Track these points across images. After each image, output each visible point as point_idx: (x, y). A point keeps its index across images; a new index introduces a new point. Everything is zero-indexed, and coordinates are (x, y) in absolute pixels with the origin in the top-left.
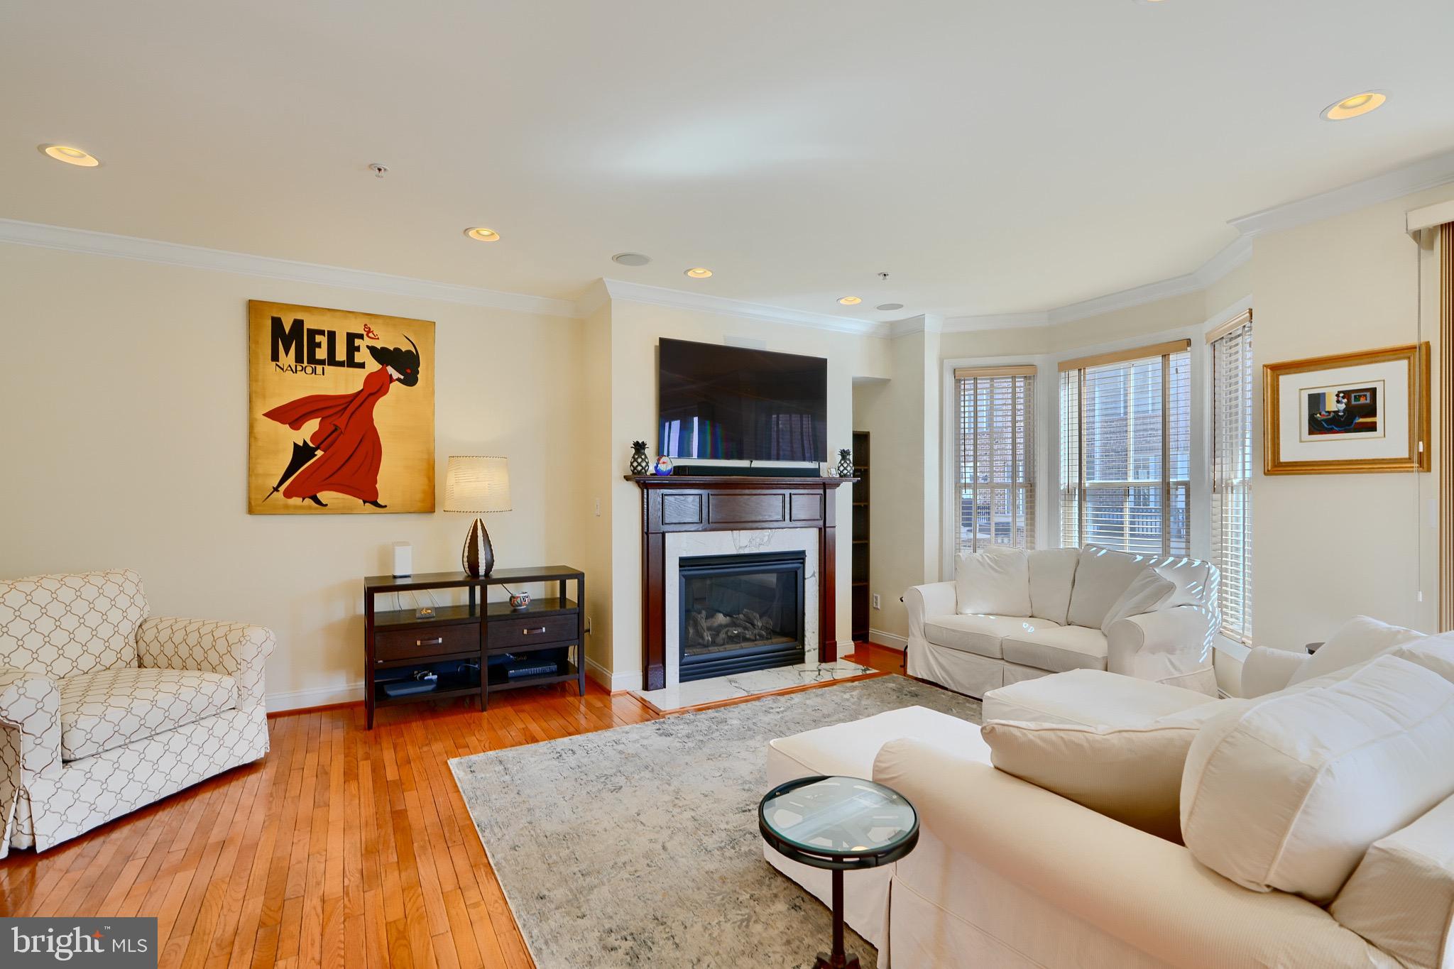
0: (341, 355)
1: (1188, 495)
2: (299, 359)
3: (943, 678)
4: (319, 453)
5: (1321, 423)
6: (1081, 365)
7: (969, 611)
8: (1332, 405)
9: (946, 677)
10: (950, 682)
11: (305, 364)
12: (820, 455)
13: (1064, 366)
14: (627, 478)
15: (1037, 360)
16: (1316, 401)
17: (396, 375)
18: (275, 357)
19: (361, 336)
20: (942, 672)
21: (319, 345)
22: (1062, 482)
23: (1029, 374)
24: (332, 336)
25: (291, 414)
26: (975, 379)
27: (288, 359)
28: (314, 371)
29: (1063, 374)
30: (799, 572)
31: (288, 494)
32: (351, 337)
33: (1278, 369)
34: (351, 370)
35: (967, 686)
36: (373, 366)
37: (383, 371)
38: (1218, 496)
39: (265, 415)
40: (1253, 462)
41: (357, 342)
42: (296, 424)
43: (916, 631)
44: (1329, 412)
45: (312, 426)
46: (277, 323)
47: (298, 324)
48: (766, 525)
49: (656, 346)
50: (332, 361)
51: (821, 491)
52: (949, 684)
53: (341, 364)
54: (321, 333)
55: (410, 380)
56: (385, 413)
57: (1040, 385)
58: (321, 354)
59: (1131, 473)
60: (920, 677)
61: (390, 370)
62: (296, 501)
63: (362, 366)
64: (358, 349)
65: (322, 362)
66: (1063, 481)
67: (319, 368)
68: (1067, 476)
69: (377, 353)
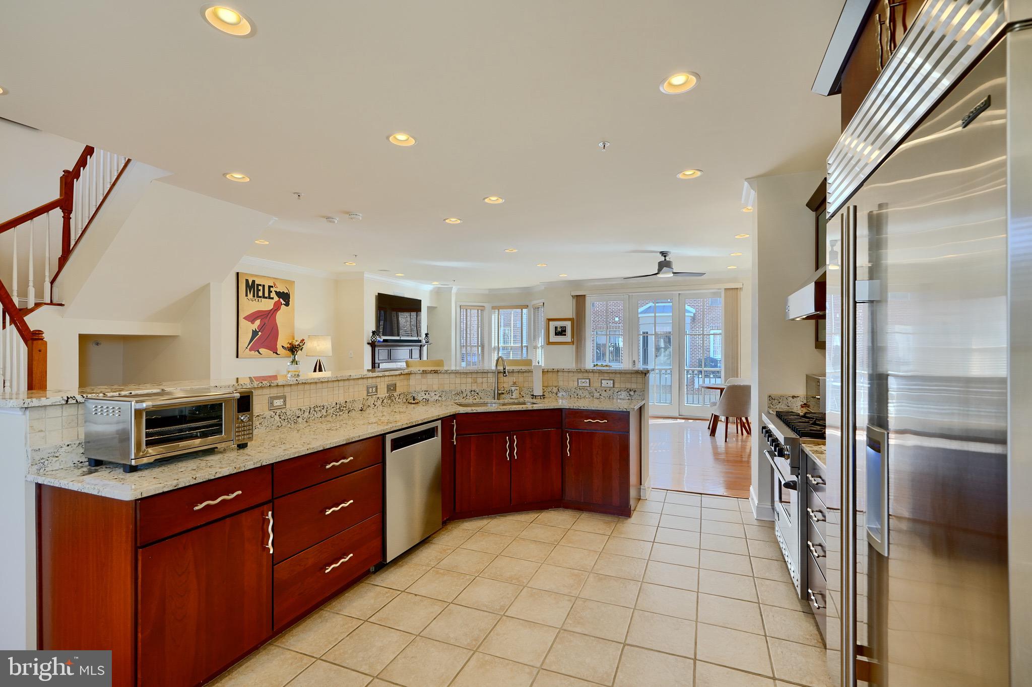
0: (266, 295)
1: (527, 349)
2: (254, 296)
4: (260, 333)
5: (557, 334)
6: (498, 308)
8: (559, 330)
11: (256, 298)
12: (418, 334)
13: (494, 308)
14: (368, 344)
15: (485, 305)
16: (556, 328)
17: (283, 302)
18: (247, 296)
19: (272, 287)
21: (260, 290)
23: (482, 309)
24: (264, 286)
25: (251, 318)
26: (471, 310)
27: (250, 296)
28: (258, 300)
29: (494, 311)
31: (250, 350)
32: (270, 287)
33: (549, 320)
34: (270, 300)
36: (276, 299)
37: (279, 300)
38: (535, 350)
39: (244, 318)
40: (544, 341)
41: (271, 289)
42: (253, 322)
45: (258, 322)
46: (247, 281)
47: (254, 281)
48: (399, 361)
49: (376, 296)
50: (264, 297)
51: (419, 348)
53: (266, 298)
54: (261, 285)
55: (287, 304)
56: (280, 317)
57: (486, 313)
58: (261, 294)
59: (512, 343)
61: (281, 300)
62: (253, 352)
63: (273, 298)
64: (271, 292)
65: (260, 297)
66: (493, 345)
67: (260, 299)
68: (494, 344)
69: (278, 294)
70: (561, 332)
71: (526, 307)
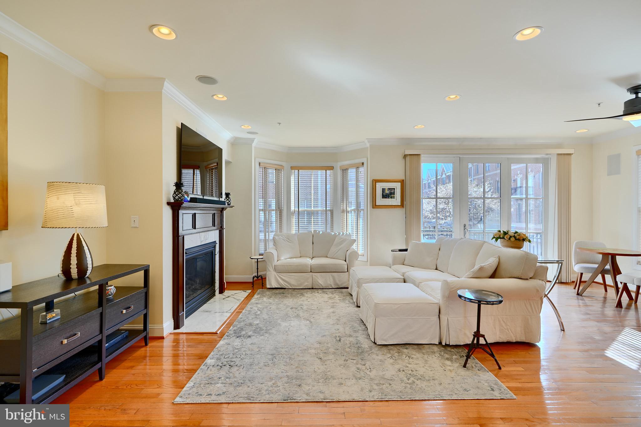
1: (332, 214)
3: (285, 285)
5: (385, 196)
6: (299, 168)
7: (282, 258)
8: (387, 192)
9: (287, 284)
10: (289, 286)
12: (220, 195)
13: (292, 168)
14: (169, 204)
15: (284, 164)
20: (284, 283)
22: (292, 209)
23: (280, 169)
26: (265, 168)
29: (293, 171)
30: (214, 251)
33: (376, 181)
35: (297, 285)
40: (370, 205)
43: (271, 269)
44: (386, 193)
51: (220, 212)
52: (289, 287)
57: (284, 173)
59: (312, 207)
60: (274, 287)
70: (388, 194)
71: (332, 168)
